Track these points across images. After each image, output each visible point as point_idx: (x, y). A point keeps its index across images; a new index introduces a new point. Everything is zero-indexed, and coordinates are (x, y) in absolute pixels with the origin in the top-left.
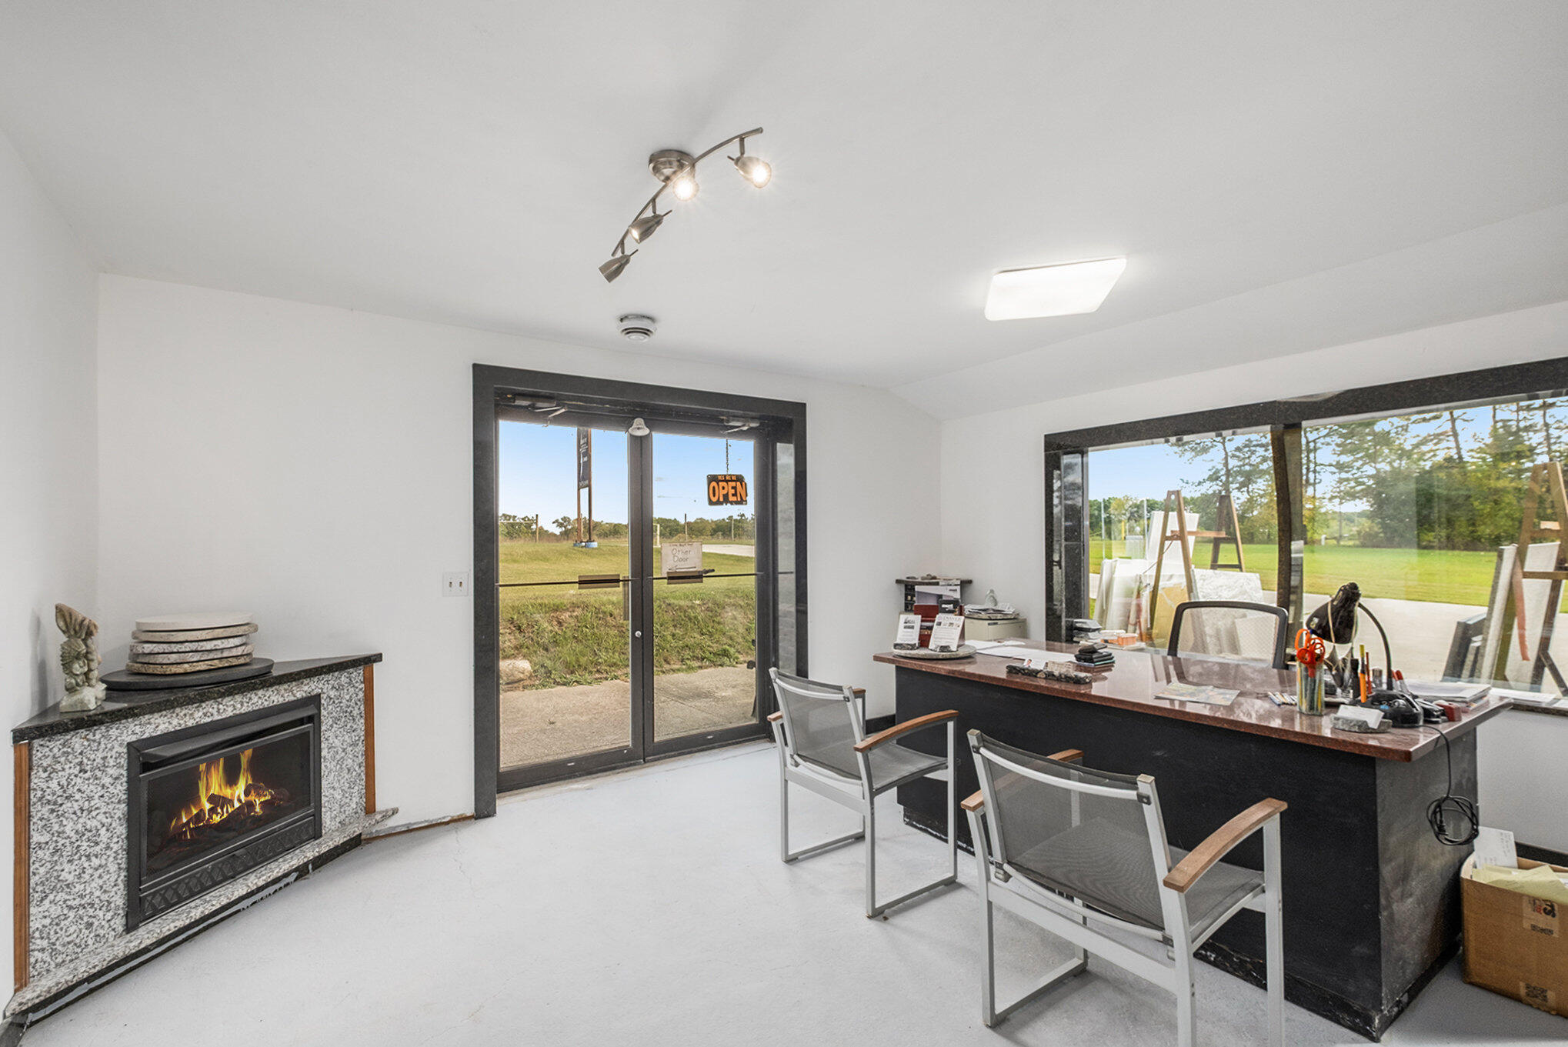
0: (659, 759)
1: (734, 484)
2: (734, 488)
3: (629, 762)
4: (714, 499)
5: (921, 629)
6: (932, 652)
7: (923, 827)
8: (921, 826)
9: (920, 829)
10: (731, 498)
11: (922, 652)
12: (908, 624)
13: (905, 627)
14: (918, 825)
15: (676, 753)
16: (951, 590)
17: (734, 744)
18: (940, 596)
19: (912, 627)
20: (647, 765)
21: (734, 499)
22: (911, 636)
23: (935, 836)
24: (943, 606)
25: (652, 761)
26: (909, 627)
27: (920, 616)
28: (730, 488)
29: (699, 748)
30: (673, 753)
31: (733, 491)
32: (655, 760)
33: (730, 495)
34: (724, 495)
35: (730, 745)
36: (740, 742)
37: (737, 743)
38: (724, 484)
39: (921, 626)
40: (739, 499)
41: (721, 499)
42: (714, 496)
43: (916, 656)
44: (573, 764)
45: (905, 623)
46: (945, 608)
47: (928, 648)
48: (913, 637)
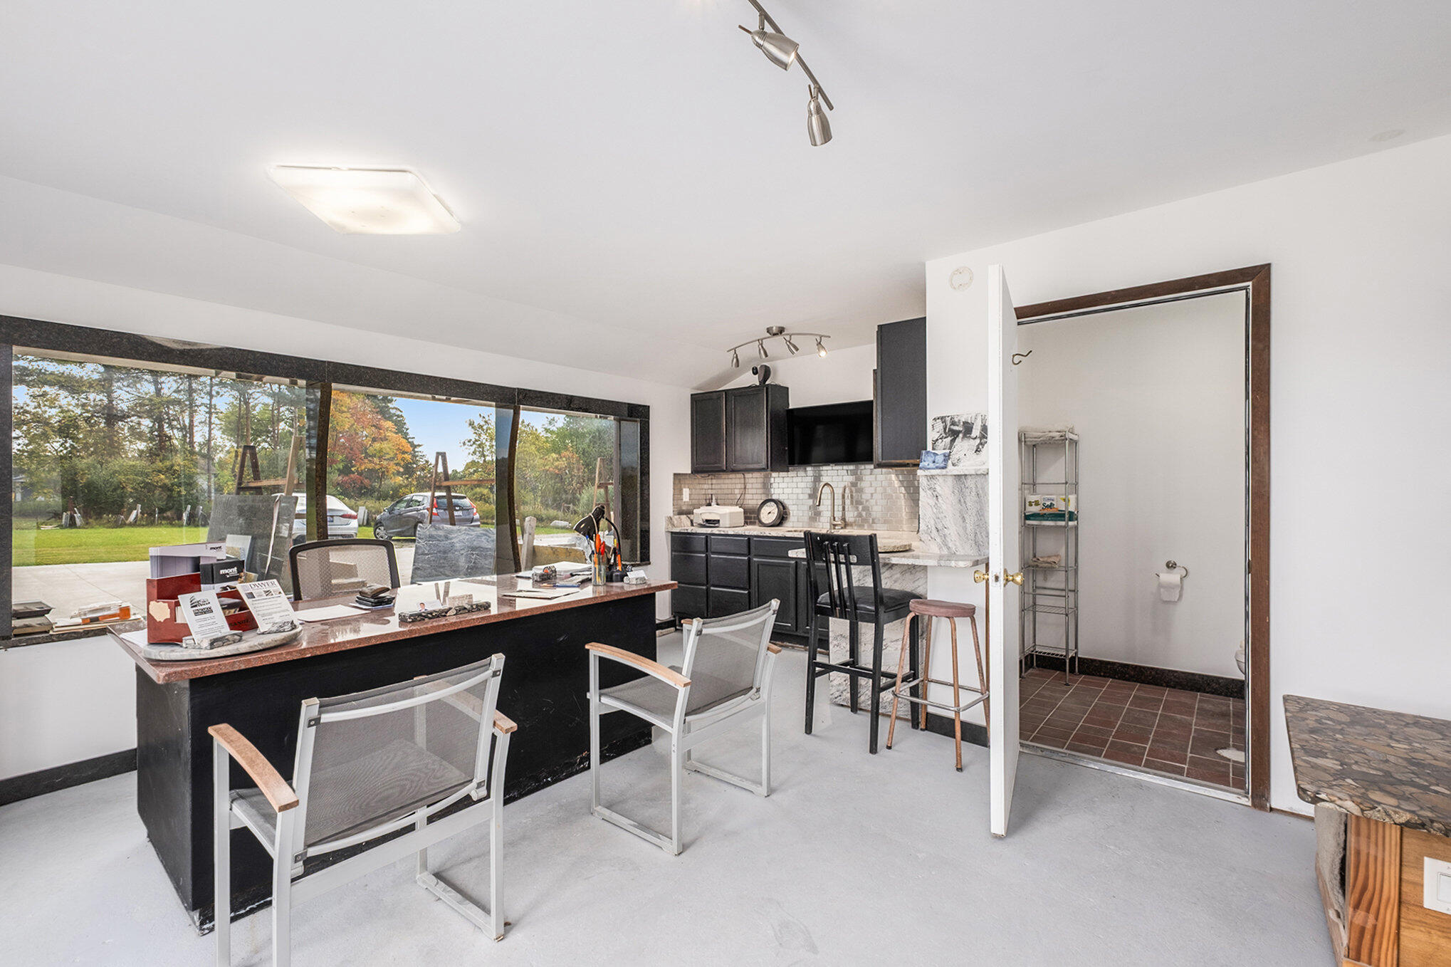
5: (223, 608)
6: (280, 634)
12: (196, 608)
13: (196, 614)
18: (196, 560)
19: (210, 610)
22: (215, 623)
24: (222, 572)
26: (202, 612)
27: (208, 591)
39: (220, 604)
43: (263, 645)
45: (194, 605)
46: (225, 575)
47: (261, 629)
48: (218, 624)
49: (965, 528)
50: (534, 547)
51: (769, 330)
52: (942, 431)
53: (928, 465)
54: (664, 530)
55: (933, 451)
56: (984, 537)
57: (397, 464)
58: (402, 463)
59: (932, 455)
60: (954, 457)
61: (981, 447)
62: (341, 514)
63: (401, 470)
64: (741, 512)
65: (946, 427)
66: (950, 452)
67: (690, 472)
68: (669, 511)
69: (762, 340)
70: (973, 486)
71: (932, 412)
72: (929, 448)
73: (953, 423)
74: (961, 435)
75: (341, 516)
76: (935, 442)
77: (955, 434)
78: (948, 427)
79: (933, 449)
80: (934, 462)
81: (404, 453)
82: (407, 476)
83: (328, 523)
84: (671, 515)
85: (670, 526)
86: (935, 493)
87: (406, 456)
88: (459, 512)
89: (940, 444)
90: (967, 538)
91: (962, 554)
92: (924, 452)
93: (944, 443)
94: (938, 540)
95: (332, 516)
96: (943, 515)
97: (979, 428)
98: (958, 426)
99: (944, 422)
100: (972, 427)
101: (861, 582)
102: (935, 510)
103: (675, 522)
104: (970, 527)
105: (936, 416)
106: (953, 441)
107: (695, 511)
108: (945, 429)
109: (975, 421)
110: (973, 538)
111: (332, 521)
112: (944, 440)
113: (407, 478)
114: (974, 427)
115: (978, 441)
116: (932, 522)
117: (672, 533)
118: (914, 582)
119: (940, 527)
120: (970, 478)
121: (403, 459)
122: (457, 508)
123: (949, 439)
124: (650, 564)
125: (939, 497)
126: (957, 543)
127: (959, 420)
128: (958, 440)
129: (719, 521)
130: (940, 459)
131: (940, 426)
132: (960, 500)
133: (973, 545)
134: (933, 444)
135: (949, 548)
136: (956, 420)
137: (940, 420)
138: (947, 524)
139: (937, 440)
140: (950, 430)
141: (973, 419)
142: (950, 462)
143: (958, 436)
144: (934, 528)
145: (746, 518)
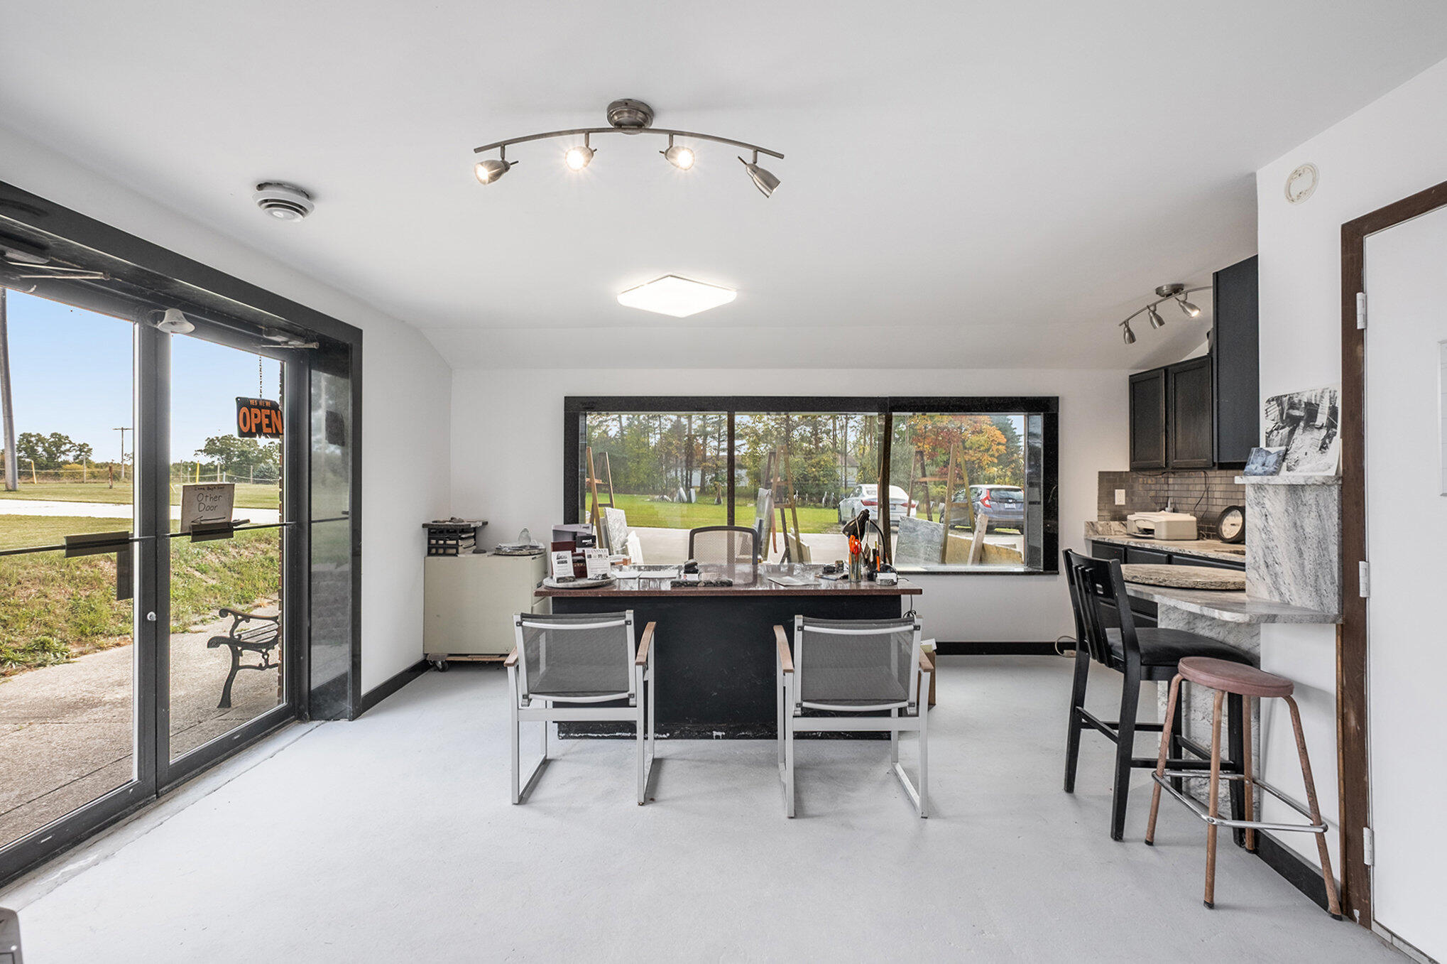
0: (177, 786)
1: (268, 412)
2: (268, 417)
3: (137, 804)
4: (246, 430)
5: (573, 562)
6: (595, 581)
7: (583, 735)
8: (579, 735)
9: (580, 737)
10: (265, 430)
11: (581, 582)
12: (561, 560)
13: (558, 563)
14: (576, 735)
15: (198, 770)
16: (584, 527)
17: (263, 737)
18: (575, 534)
19: (566, 562)
20: (163, 799)
21: (269, 430)
22: (566, 569)
23: (598, 738)
24: (583, 541)
25: (167, 792)
26: (562, 562)
27: (570, 551)
28: (263, 416)
29: (226, 755)
30: (194, 772)
31: (266, 421)
32: (172, 789)
33: (264, 426)
34: (256, 425)
35: (259, 740)
36: (269, 734)
37: (266, 735)
38: (257, 411)
39: (573, 560)
40: (274, 432)
41: (254, 430)
42: (245, 426)
43: (586, 586)
44: (50, 837)
45: (558, 559)
46: (585, 543)
47: (588, 578)
48: (568, 570)
49: (1302, 566)
50: (983, 545)
51: (1159, 291)
52: (1278, 419)
53: (1256, 469)
54: (1083, 537)
55: (1267, 449)
56: (1328, 582)
57: (992, 456)
58: (997, 455)
59: (1264, 453)
60: (1292, 457)
61: (1327, 441)
62: (902, 503)
63: (996, 461)
64: (1193, 521)
65: (1283, 413)
66: (1287, 450)
67: (1128, 470)
68: (1092, 513)
69: (1155, 305)
70: (1312, 502)
71: (1267, 389)
72: (1263, 444)
73: (1293, 406)
74: (1302, 424)
75: (902, 505)
76: (1269, 434)
77: (1293, 422)
78: (1285, 411)
79: (1268, 445)
80: (1264, 465)
81: (999, 444)
82: (1001, 467)
83: (891, 511)
84: (1095, 519)
85: (1091, 533)
86: (1264, 511)
87: (1000, 447)
88: (1012, 505)
89: (1276, 438)
90: (1306, 583)
91: (1298, 605)
92: (1254, 449)
93: (1280, 436)
94: (1268, 580)
95: (895, 505)
96: (1273, 544)
97: (1327, 411)
98: (1298, 409)
99: (1280, 404)
100: (1317, 411)
101: (1191, 626)
102: (1264, 536)
103: (1100, 529)
104: (1308, 567)
105: (1269, 397)
106: (1292, 433)
107: (1129, 517)
108: (1282, 415)
109: (1320, 400)
110: (1313, 583)
111: (895, 509)
112: (1281, 431)
113: (1002, 469)
114: (1320, 411)
115: (1324, 432)
116: (1261, 553)
117: (1093, 541)
118: (1252, 637)
119: (1270, 561)
120: (1308, 489)
121: (998, 451)
122: (1011, 501)
123: (1287, 429)
124: (1058, 573)
125: (1269, 517)
126: (1292, 589)
127: (1300, 401)
128: (1299, 431)
129: (1153, 530)
130: (1272, 460)
131: (1275, 411)
132: (1295, 524)
133: (1314, 594)
134: (1267, 438)
135: (1281, 594)
136: (1296, 400)
137: (1275, 402)
138: (1280, 558)
139: (1272, 431)
140: (1289, 416)
141: (1318, 398)
142: (1285, 464)
143: (1298, 425)
144: (1262, 563)
145: (1199, 529)
